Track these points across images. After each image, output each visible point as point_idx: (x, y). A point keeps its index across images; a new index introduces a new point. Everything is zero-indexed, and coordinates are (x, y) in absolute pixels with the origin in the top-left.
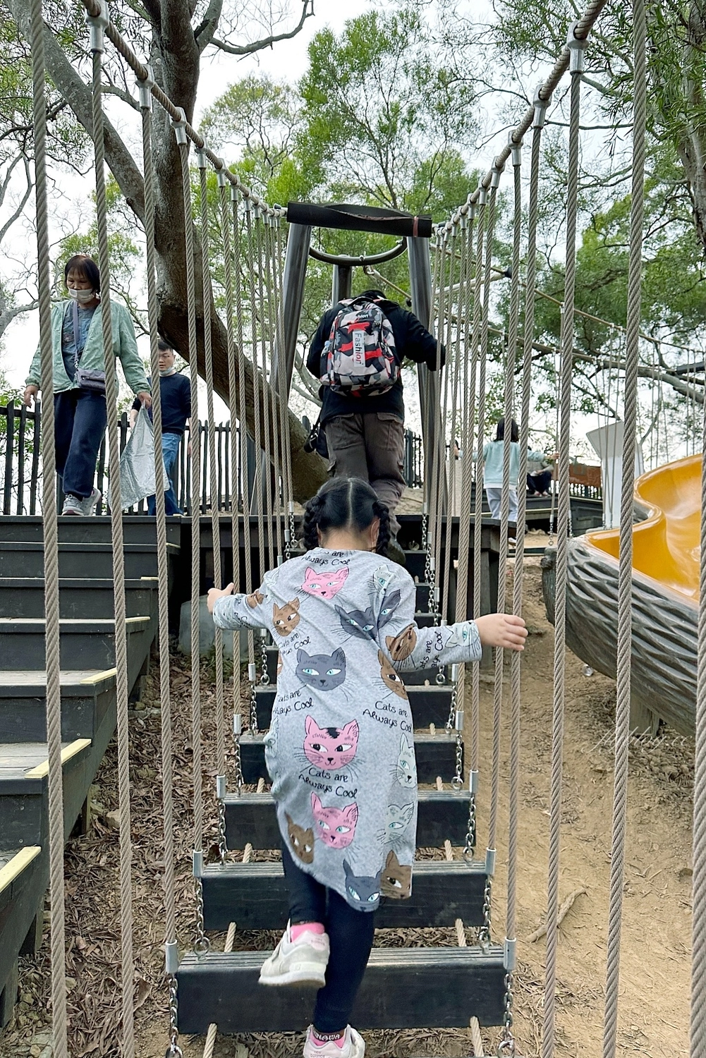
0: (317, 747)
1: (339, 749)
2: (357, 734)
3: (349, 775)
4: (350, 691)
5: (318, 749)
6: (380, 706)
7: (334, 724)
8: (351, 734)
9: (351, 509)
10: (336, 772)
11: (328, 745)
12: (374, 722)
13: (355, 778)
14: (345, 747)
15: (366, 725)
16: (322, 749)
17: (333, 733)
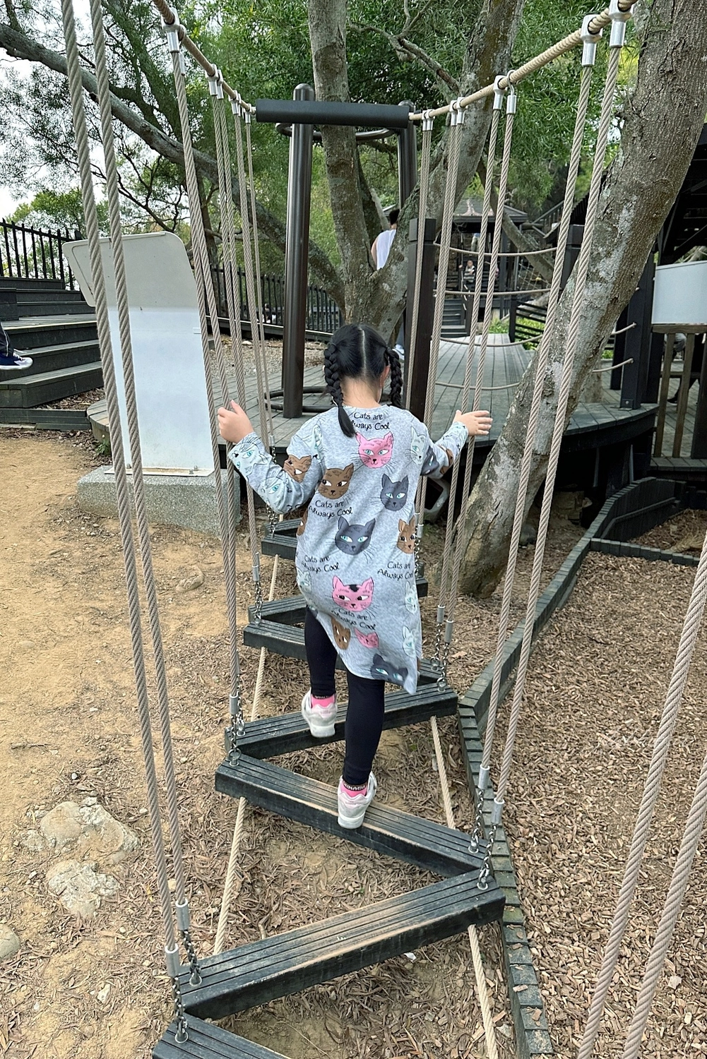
0: (342, 597)
1: (360, 599)
2: (372, 588)
3: (367, 615)
4: (371, 555)
5: (344, 598)
6: (391, 565)
7: (357, 582)
8: (368, 589)
9: (365, 358)
10: (359, 613)
11: (349, 596)
12: (385, 579)
13: (372, 617)
14: (363, 598)
15: (379, 581)
16: (346, 599)
17: (354, 588)
